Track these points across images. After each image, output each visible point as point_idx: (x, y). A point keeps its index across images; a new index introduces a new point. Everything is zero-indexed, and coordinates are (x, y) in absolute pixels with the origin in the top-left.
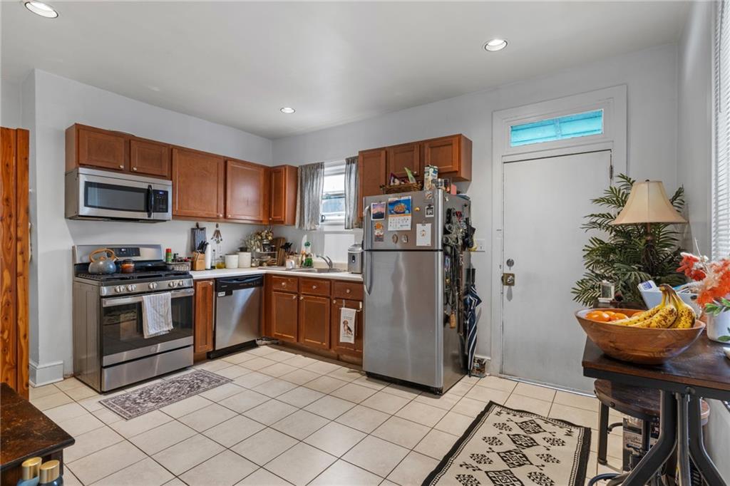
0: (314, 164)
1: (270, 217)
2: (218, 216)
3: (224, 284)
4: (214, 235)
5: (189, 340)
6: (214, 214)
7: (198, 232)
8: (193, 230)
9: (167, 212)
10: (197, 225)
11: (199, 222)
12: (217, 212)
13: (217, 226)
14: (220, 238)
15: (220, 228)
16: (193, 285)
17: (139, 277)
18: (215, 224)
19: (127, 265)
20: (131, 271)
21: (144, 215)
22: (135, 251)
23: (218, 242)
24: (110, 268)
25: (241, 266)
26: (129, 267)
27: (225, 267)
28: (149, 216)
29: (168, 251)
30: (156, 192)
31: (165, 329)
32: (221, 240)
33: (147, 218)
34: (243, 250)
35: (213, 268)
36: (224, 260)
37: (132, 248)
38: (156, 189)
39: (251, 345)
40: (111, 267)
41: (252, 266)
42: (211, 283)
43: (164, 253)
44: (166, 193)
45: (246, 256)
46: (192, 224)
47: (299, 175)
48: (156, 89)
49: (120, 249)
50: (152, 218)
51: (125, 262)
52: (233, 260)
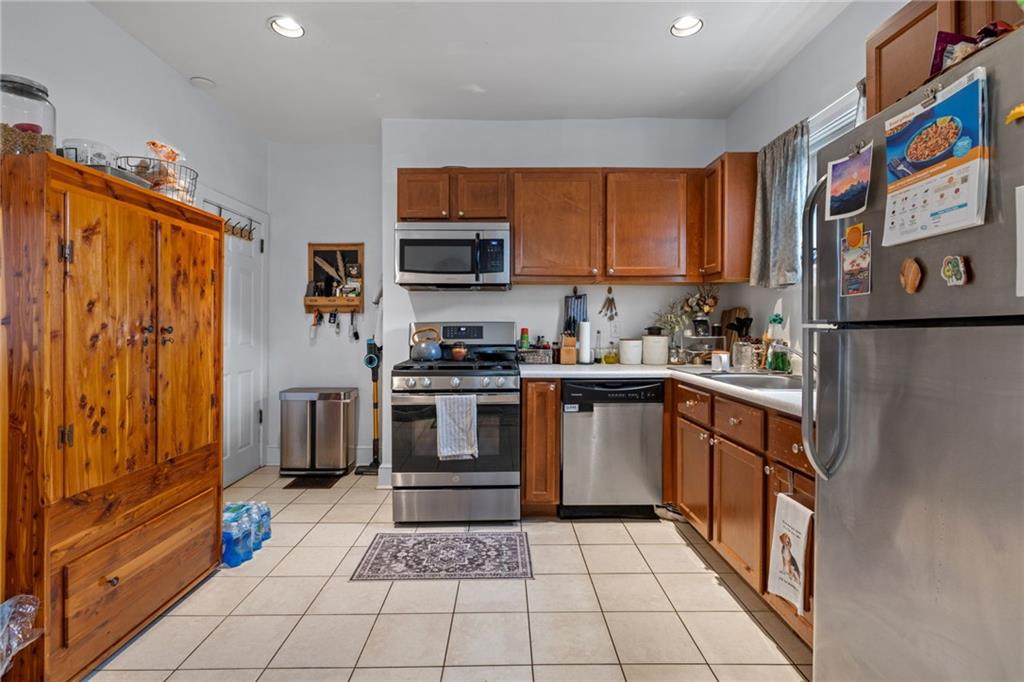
0: (787, 133)
1: (702, 267)
2: (591, 272)
3: (579, 391)
4: (604, 307)
5: (514, 477)
6: (585, 269)
7: (574, 303)
8: (567, 298)
9: (502, 271)
10: (575, 291)
11: (578, 287)
12: (590, 265)
13: (610, 291)
14: (614, 312)
15: (615, 295)
16: (519, 387)
17: (440, 368)
18: (606, 287)
19: (458, 350)
20: (461, 358)
21: (470, 279)
22: (476, 331)
23: (611, 318)
24: (430, 353)
25: (645, 361)
26: (459, 352)
27: (618, 361)
28: (477, 279)
29: (524, 331)
30: (488, 242)
31: (466, 452)
32: (616, 314)
33: (474, 282)
34: (654, 331)
35: (597, 361)
36: (618, 348)
37: (474, 327)
38: (486, 238)
39: (645, 514)
40: (433, 351)
41: (669, 362)
42: (552, 387)
43: (517, 336)
44: (501, 242)
45: (659, 344)
46: (568, 290)
47: (759, 168)
48: (477, 89)
49: (459, 328)
50: (481, 282)
51: (455, 345)
52: (631, 350)
